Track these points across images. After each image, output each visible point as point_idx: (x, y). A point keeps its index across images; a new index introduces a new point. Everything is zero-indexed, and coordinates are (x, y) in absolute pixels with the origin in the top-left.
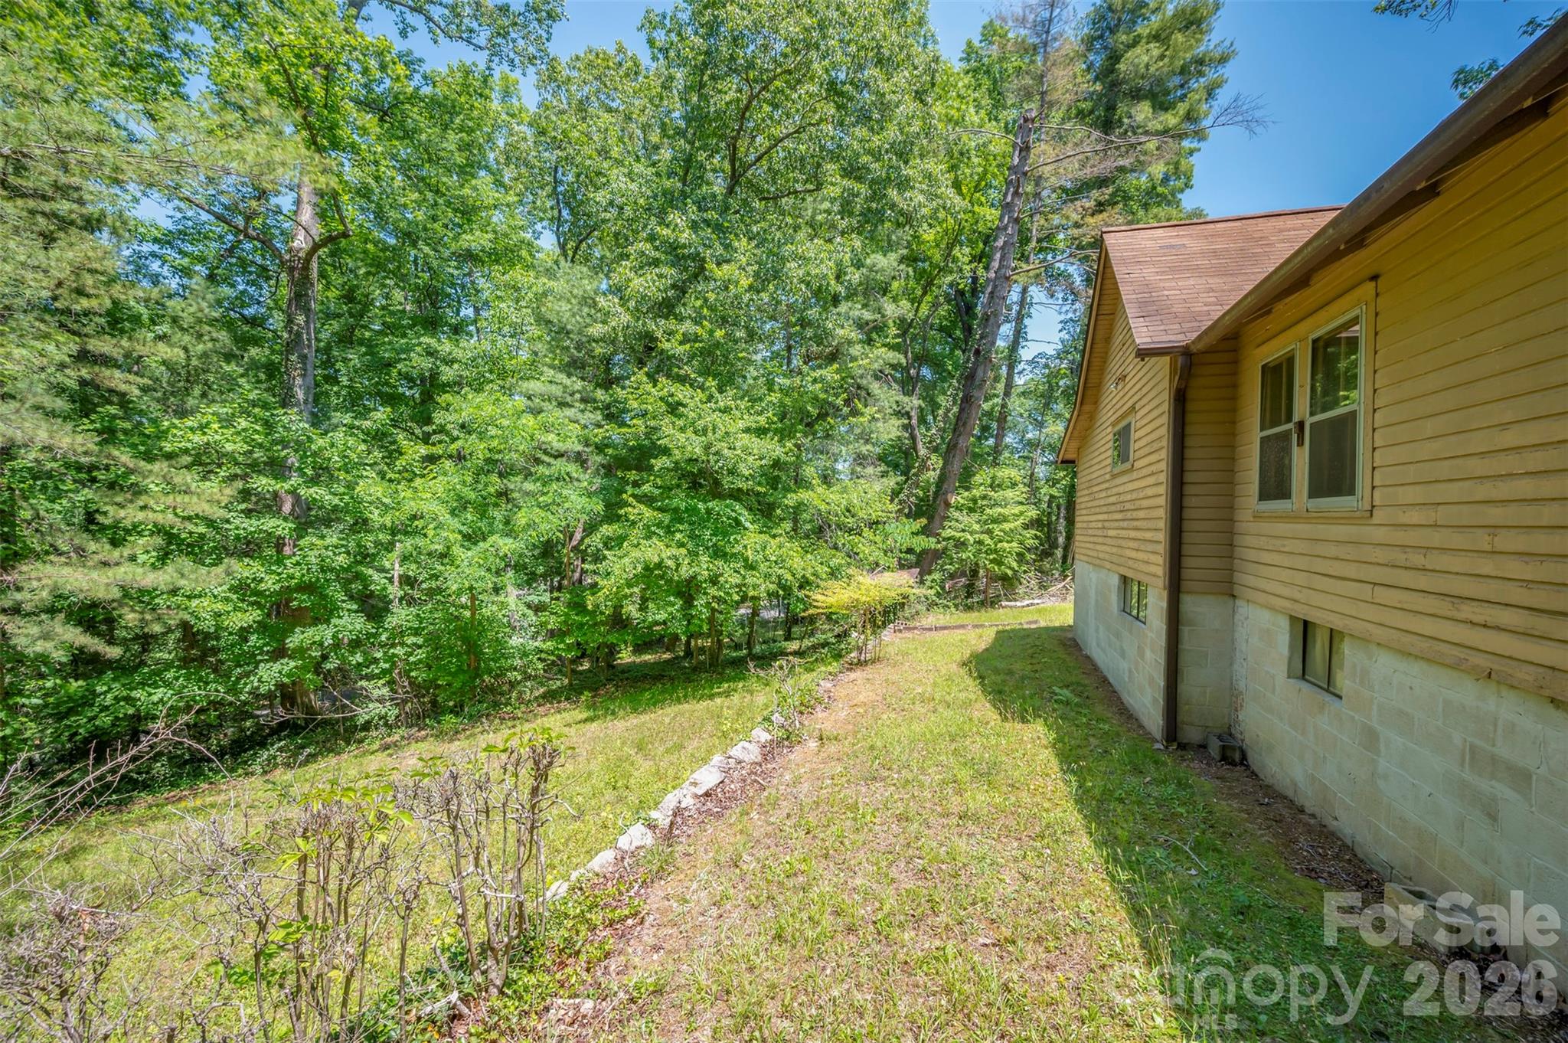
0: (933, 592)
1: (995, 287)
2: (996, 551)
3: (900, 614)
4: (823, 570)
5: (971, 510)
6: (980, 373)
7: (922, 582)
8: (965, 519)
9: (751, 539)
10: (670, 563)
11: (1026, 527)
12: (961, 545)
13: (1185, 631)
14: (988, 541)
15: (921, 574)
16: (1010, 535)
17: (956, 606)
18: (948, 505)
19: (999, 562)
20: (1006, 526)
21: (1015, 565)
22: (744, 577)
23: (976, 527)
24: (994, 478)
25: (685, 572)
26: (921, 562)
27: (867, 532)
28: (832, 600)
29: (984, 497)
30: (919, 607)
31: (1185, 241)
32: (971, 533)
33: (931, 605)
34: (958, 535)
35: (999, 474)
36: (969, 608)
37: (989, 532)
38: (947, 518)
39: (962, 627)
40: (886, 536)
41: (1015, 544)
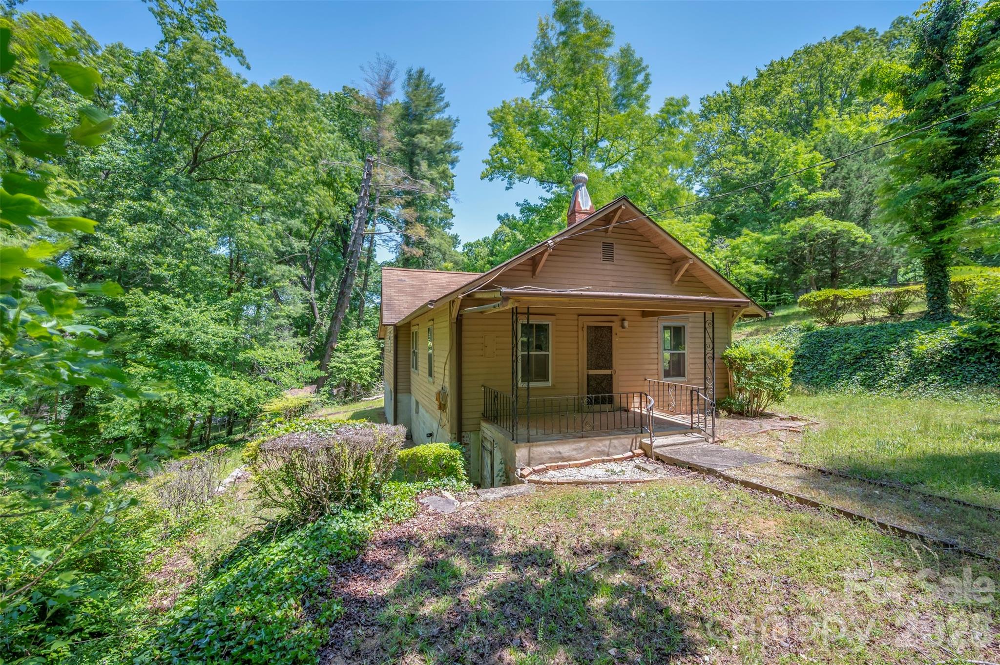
0: (324, 397)
1: (356, 238)
2: (359, 373)
3: (306, 411)
4: (262, 394)
5: (346, 351)
6: (349, 281)
7: (318, 392)
8: (342, 356)
9: (217, 381)
10: (166, 399)
11: (374, 359)
12: (340, 370)
13: (399, 404)
14: (355, 368)
15: (318, 388)
16: (366, 364)
17: (338, 403)
18: (333, 349)
19: (361, 378)
20: (364, 359)
21: (369, 379)
22: (214, 402)
23: (348, 360)
24: (358, 334)
25: (174, 402)
26: (318, 383)
27: (286, 369)
28: (274, 407)
29: (353, 344)
30: (317, 406)
31: (406, 279)
32: (346, 364)
33: (324, 404)
34: (338, 365)
35: (361, 332)
36: (345, 403)
37: (355, 363)
38: (331, 356)
39: (338, 413)
40: (298, 372)
41: (368, 369)
